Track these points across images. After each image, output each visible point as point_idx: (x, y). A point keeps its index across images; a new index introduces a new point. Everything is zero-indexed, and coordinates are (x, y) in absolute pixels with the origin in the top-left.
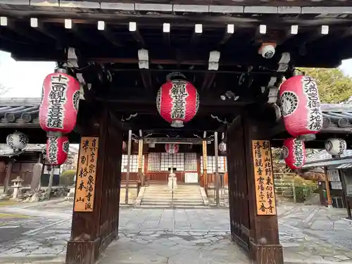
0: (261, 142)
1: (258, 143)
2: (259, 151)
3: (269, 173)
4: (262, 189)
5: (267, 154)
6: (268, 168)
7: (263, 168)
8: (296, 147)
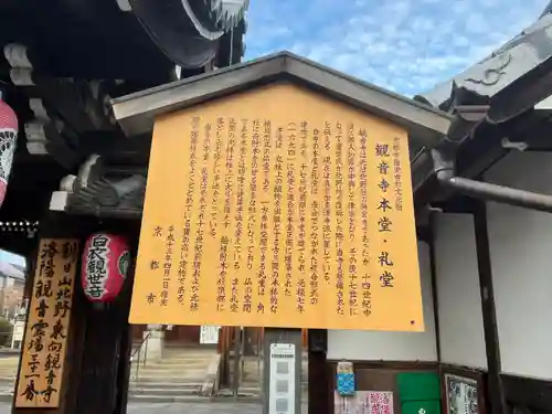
0: (59, 243)
1: (52, 246)
2: (50, 262)
3: (62, 312)
4: (39, 348)
5: (67, 269)
6: (62, 300)
7: (51, 302)
8: (93, 251)
